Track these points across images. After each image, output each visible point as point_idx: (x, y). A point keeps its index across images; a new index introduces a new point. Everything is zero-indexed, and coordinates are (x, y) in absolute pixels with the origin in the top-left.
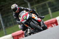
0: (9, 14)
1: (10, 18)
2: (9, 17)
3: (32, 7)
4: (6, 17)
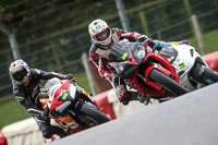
0: (47, 36)
1: (51, 50)
2: (47, 48)
4: (33, 47)
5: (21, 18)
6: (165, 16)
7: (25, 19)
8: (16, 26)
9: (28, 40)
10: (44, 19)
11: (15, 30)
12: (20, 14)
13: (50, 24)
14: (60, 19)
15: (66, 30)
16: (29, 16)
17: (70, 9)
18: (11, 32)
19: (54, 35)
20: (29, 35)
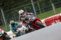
1: (13, 13)
3: (35, 2)
4: (8, 12)
5: (4, 4)
6: (45, 4)
7: (5, 5)
8: (3, 7)
9: (6, 10)
10: (11, 5)
11: (3, 8)
12: (4, 3)
13: (13, 6)
14: (15, 5)
15: (17, 8)
16: (7, 4)
17: (18, 2)
18: (2, 8)
19: (13, 9)
20: (7, 9)
